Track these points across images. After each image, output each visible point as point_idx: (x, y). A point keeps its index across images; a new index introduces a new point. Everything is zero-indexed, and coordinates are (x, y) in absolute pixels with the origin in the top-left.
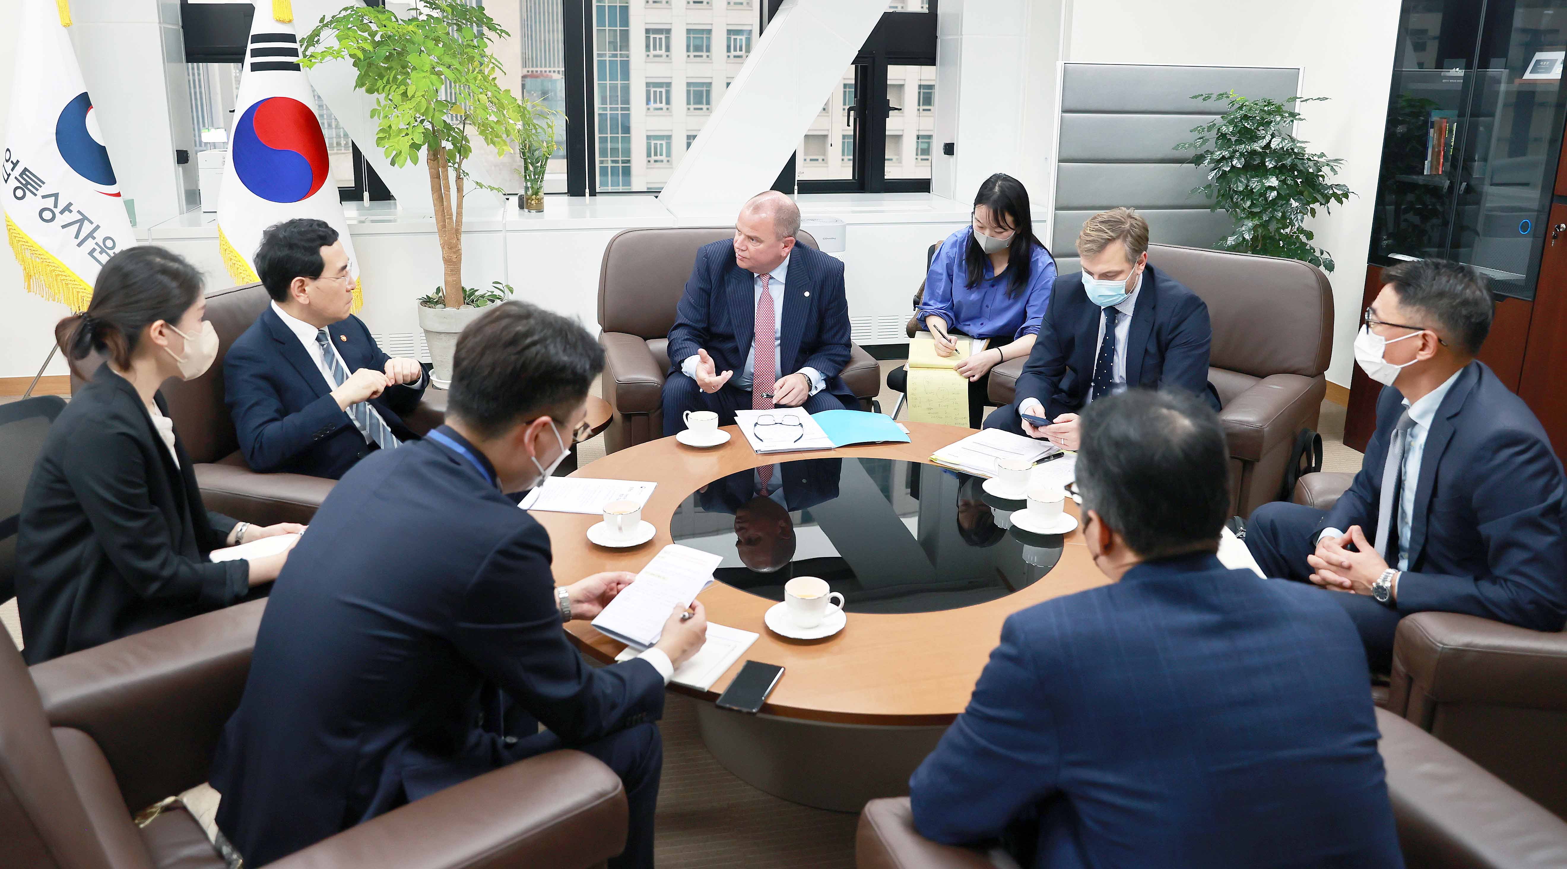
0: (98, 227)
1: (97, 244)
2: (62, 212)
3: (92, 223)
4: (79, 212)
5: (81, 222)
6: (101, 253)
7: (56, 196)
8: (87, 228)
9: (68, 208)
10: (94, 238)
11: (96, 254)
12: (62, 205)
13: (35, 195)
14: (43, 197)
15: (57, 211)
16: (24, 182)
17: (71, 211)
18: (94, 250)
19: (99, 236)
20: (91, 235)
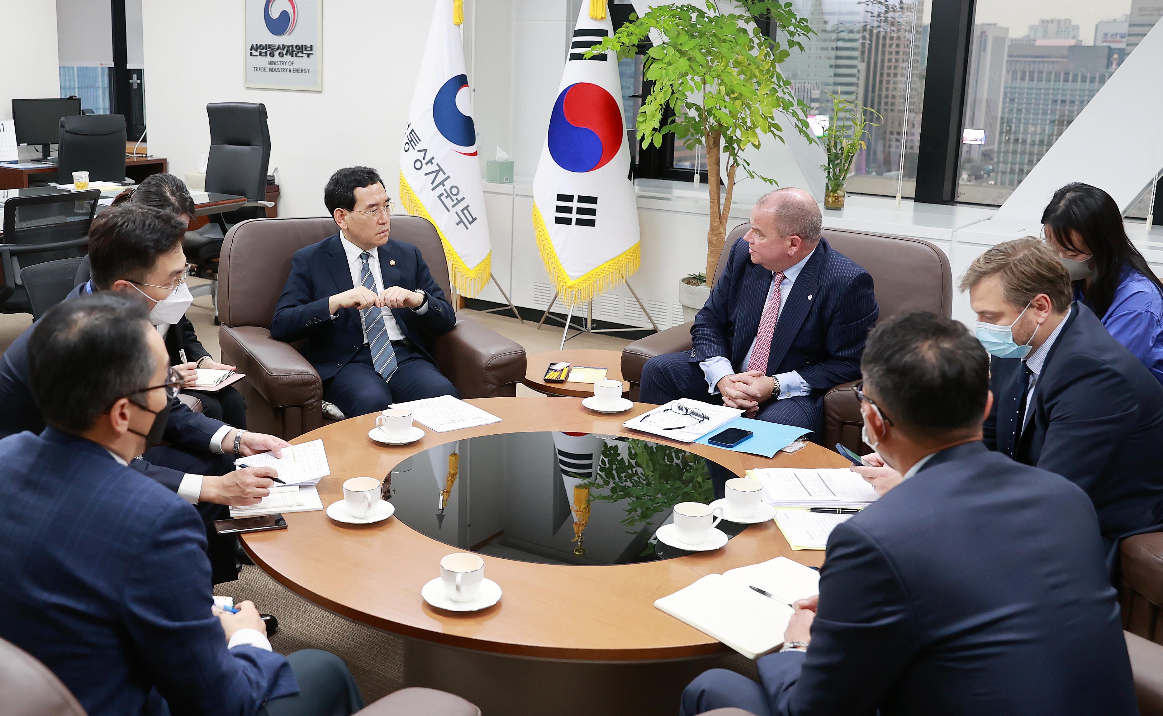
0: (448, 177)
1: (445, 190)
2: (427, 164)
3: (445, 174)
4: (437, 164)
5: (437, 172)
6: (447, 197)
7: (425, 151)
8: (441, 177)
9: (430, 161)
10: (444, 185)
11: (443, 198)
12: (427, 158)
13: (414, 149)
14: (419, 151)
15: (424, 162)
16: (410, 139)
17: (432, 163)
18: (442, 194)
19: (448, 184)
20: (442, 183)
